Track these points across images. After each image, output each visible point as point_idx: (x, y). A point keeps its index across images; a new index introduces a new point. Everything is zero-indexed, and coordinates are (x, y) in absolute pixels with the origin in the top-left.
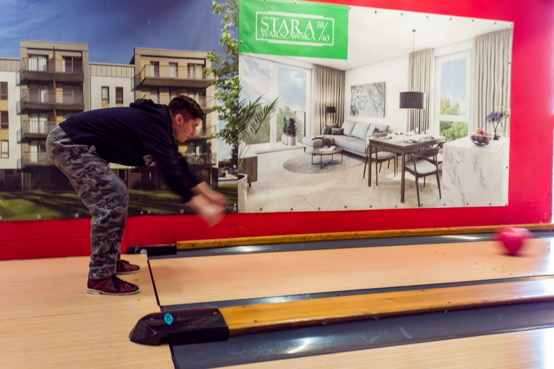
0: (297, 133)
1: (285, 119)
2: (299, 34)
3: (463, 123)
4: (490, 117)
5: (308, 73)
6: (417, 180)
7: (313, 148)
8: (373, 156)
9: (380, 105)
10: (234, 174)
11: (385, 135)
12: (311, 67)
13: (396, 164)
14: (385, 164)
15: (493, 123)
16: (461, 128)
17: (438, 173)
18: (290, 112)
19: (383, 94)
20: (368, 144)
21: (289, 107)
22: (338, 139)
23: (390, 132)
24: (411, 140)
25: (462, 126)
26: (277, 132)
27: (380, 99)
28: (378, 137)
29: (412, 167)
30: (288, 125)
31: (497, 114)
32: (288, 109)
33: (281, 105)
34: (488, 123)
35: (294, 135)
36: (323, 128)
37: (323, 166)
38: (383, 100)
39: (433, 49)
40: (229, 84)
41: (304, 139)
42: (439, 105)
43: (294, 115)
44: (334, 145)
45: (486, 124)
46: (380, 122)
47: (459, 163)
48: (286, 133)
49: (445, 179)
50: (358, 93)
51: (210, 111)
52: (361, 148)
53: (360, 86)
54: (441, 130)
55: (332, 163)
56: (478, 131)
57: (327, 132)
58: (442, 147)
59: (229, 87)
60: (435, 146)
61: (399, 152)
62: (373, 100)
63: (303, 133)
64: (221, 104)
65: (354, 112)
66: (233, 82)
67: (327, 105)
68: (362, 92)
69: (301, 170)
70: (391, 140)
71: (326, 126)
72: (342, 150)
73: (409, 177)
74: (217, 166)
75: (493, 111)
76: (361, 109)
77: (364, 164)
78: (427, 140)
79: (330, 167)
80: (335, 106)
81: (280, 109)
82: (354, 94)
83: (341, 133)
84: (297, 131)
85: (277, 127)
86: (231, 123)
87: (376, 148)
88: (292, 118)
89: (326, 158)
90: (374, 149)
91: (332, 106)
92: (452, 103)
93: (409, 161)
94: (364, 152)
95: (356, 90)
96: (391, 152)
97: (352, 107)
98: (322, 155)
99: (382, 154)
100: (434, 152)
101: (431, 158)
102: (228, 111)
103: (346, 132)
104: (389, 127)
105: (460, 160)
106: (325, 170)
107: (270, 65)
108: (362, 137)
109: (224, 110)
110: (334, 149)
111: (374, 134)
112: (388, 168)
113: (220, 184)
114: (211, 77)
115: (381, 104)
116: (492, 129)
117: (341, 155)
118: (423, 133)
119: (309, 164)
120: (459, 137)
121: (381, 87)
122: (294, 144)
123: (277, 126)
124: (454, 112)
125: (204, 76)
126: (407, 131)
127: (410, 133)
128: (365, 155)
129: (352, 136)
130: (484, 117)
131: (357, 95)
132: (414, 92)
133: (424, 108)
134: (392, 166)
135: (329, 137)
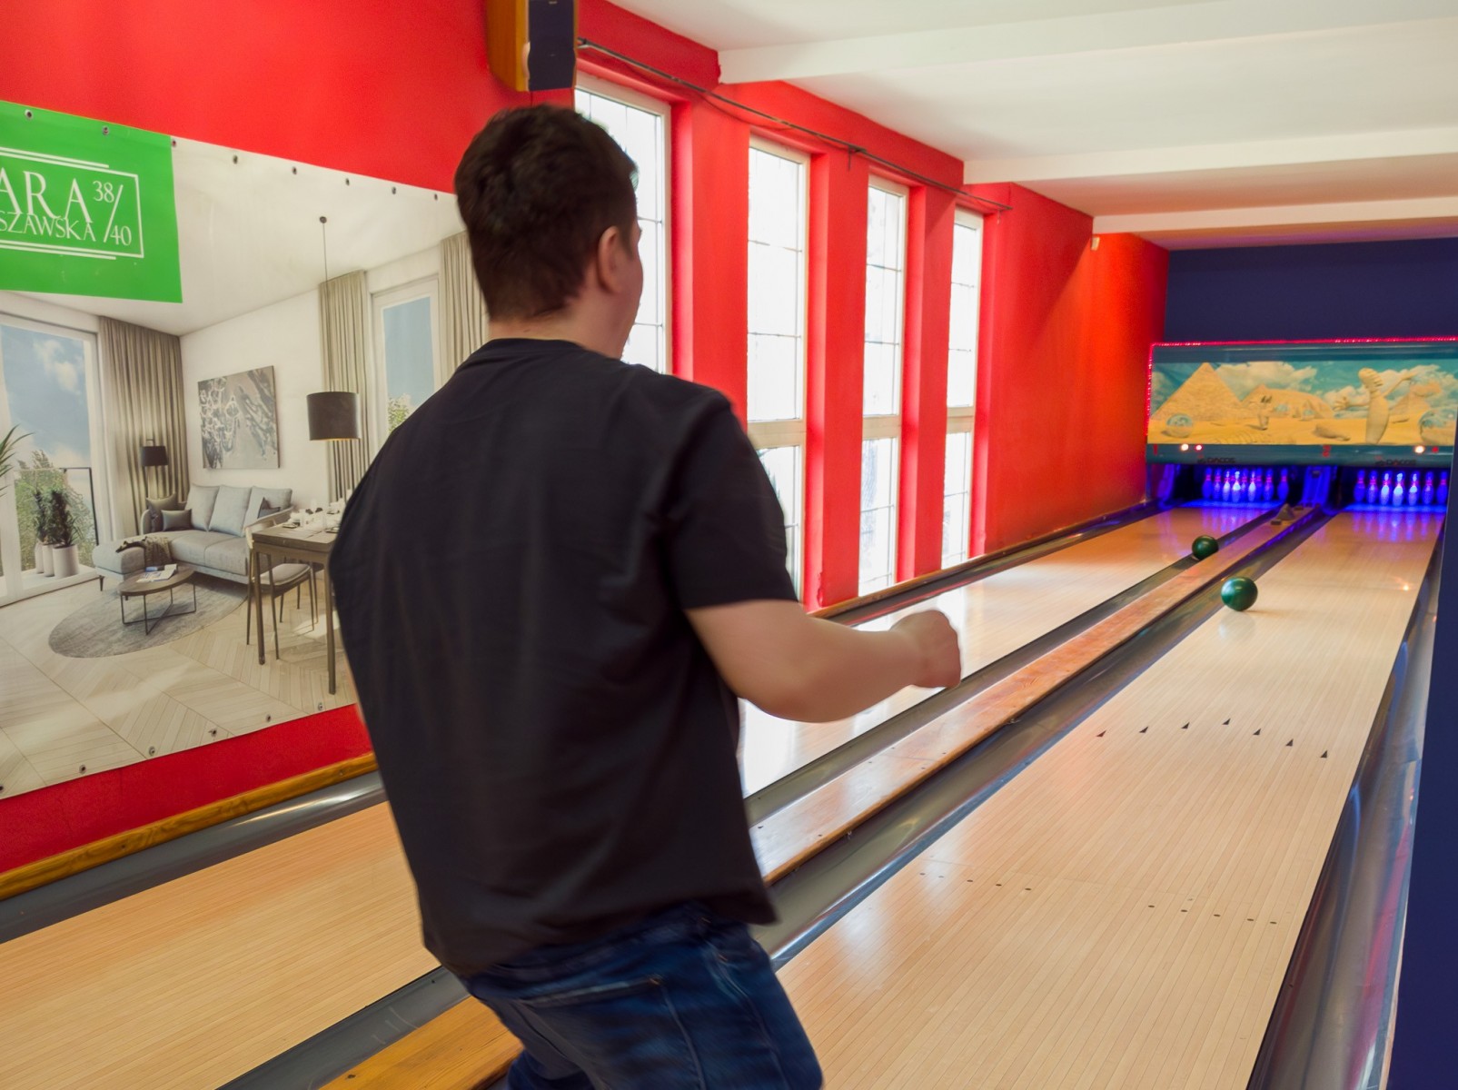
0: (75, 535)
1: (39, 494)
2: (49, 220)
5: (87, 345)
7: (121, 577)
8: (264, 576)
9: (268, 435)
11: (286, 518)
12: (92, 325)
13: (313, 593)
14: (291, 596)
18: (51, 470)
19: (271, 401)
20: (251, 547)
21: (47, 456)
22: (182, 542)
23: (296, 509)
26: (22, 537)
27: (268, 417)
28: (272, 525)
30: (49, 513)
32: (44, 462)
33: (23, 453)
35: (68, 545)
36: (141, 512)
37: (151, 625)
38: (272, 420)
39: (366, 274)
41: (97, 553)
42: (388, 426)
43: (63, 480)
44: (173, 560)
46: (271, 482)
48: (46, 538)
50: (216, 401)
52: (232, 558)
53: (220, 381)
55: (172, 614)
57: (153, 524)
61: (316, 559)
62: (252, 419)
63: (90, 534)
65: (211, 460)
67: (145, 445)
68: (225, 398)
69: (97, 648)
70: (298, 529)
71: (149, 505)
72: (191, 572)
76: (228, 450)
77: (246, 604)
79: (169, 627)
80: (165, 444)
81: (22, 464)
82: (207, 406)
83: (186, 524)
84: (73, 531)
85: (20, 522)
87: (269, 557)
88: (57, 489)
89: (157, 602)
90: (263, 557)
91: (158, 444)
94: (244, 571)
95: (210, 393)
96: (301, 562)
97: (205, 442)
98: (144, 593)
99: (282, 571)
103: (198, 519)
104: (291, 492)
106: (157, 638)
108: (235, 528)
110: (175, 573)
111: (260, 519)
112: (298, 608)
115: (269, 431)
117: (191, 586)
119: (115, 628)
121: (264, 379)
122: (71, 571)
123: (19, 520)
126: (331, 501)
127: (334, 505)
128: (245, 580)
129: (214, 530)
131: (215, 407)
132: (335, 393)
133: (360, 436)
134: (305, 600)
135: (158, 537)
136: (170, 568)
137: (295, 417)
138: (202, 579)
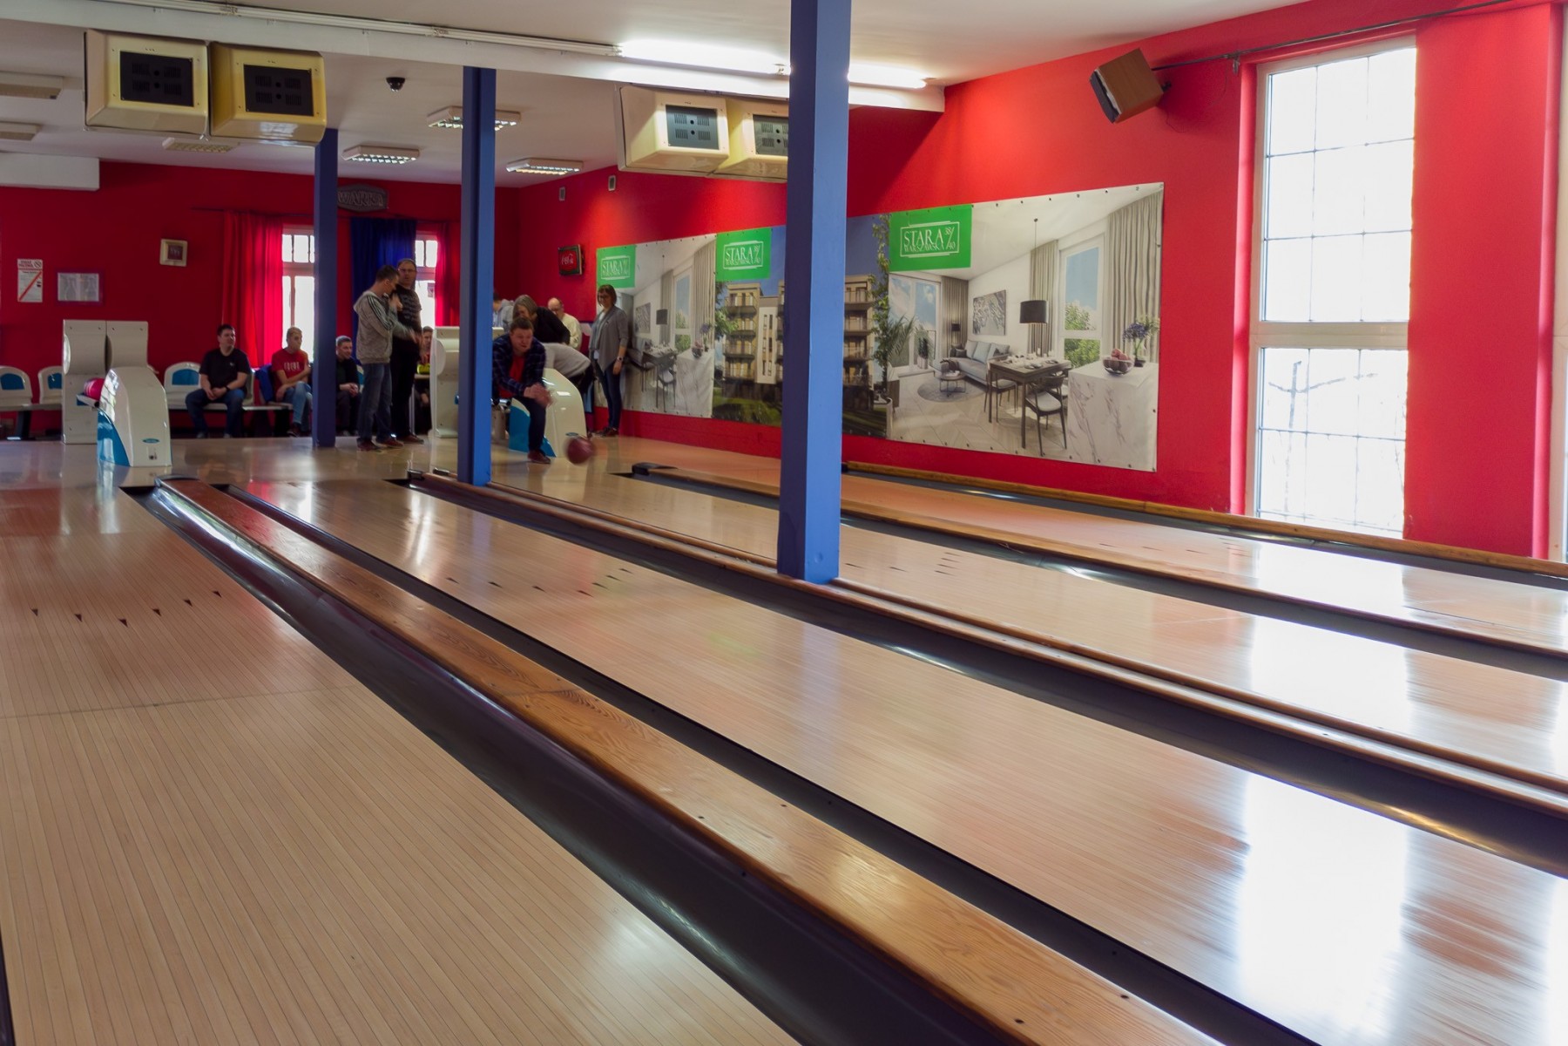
1: (920, 339)
2: (931, 245)
3: (1093, 341)
4: (1130, 331)
5: (937, 287)
6: (1039, 419)
7: (942, 373)
8: (994, 383)
10: (884, 397)
11: (1006, 358)
12: (939, 280)
13: (1016, 396)
14: (1005, 394)
15: (1134, 341)
16: (1090, 350)
17: (1062, 412)
19: (1003, 305)
20: (989, 370)
21: (923, 326)
22: (962, 362)
23: (1011, 355)
24: (1032, 365)
25: (1092, 346)
26: (914, 353)
27: (1001, 312)
28: (999, 361)
29: (1033, 402)
30: (922, 346)
31: (1140, 327)
32: (922, 328)
33: (916, 325)
34: (1126, 340)
35: (928, 359)
36: (949, 349)
37: (950, 393)
38: (1004, 314)
39: (1057, 241)
40: (882, 304)
41: (934, 362)
42: (1065, 317)
43: (928, 335)
44: (959, 369)
45: (1124, 341)
46: (1000, 341)
47: (1088, 399)
48: (921, 355)
49: (1072, 420)
50: (980, 306)
51: (869, 333)
52: (981, 373)
53: (982, 298)
54: (1066, 351)
55: (957, 391)
56: (1114, 352)
57: (953, 353)
58: (1067, 376)
59: (881, 308)
60: (1059, 374)
61: (1020, 380)
62: (994, 313)
63: (933, 355)
64: (876, 326)
65: (976, 330)
66: (884, 303)
67: (953, 323)
68: (984, 304)
69: (932, 398)
70: (1011, 364)
71: (952, 346)
72: (965, 376)
73: (1031, 414)
74: (872, 389)
75: (1135, 321)
76: (984, 327)
77: (984, 395)
78: (1051, 365)
79: (955, 396)
80: (960, 323)
82: (977, 308)
83: (964, 355)
84: (930, 354)
86: (882, 344)
87: (996, 374)
88: (925, 338)
89: (952, 385)
90: (994, 375)
91: (957, 323)
92: (1080, 314)
93: (1029, 394)
94: (985, 379)
95: (978, 303)
96: (1012, 380)
97: (974, 322)
98: (948, 380)
99: (1002, 382)
100: (1058, 383)
101: (1055, 390)
102: (881, 332)
103: (969, 354)
104: (1009, 347)
105: (1089, 396)
106: (949, 399)
107: (910, 282)
108: (983, 360)
109: (878, 332)
110: (959, 375)
111: (995, 358)
112: (1009, 401)
113: (875, 406)
114: (871, 299)
115: (1002, 319)
116: (1132, 351)
117: (964, 382)
118: (1045, 355)
119: (937, 392)
120: (1089, 361)
121: (1001, 296)
122: (926, 367)
123: (915, 348)
124: (1082, 326)
125: (866, 300)
126: (1028, 352)
127: (1031, 355)
128: (985, 383)
129: (975, 360)
130: (1122, 333)
131: (979, 308)
132: (1035, 301)
133: (1047, 321)
134: (1012, 398)
135: (954, 359)
136: (957, 372)
137: (1014, 312)
138: (968, 379)
